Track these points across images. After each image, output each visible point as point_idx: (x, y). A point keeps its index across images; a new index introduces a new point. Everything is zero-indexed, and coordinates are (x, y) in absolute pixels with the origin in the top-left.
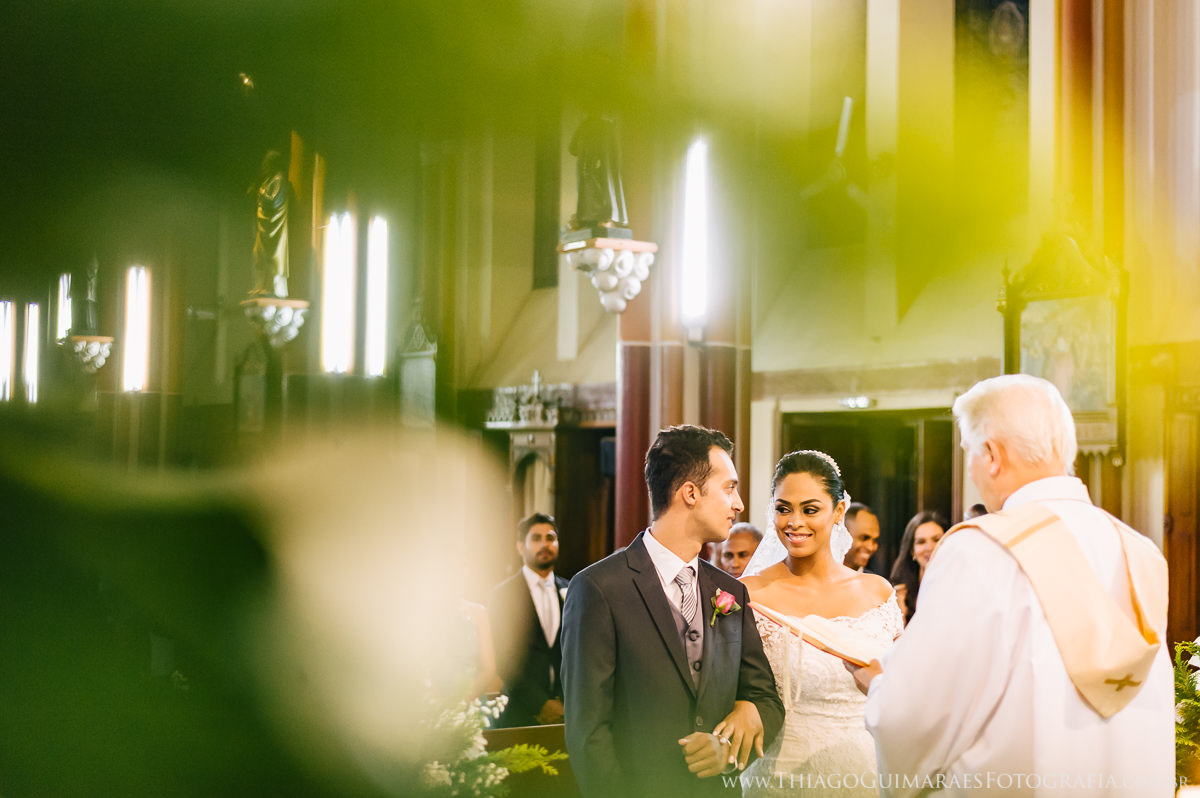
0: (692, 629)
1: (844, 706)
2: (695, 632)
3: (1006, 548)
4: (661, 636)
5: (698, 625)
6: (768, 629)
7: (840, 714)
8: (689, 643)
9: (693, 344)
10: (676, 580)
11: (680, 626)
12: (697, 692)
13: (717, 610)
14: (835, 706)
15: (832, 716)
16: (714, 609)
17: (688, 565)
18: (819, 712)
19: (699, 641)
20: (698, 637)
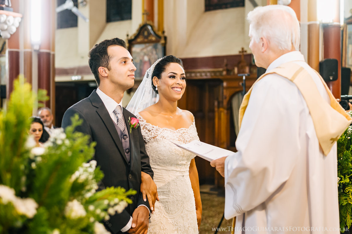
0: (124, 134)
1: (183, 167)
2: (126, 135)
3: (291, 81)
4: (112, 137)
5: (127, 133)
6: (156, 134)
7: (182, 170)
8: (123, 140)
9: (35, 51)
10: (113, 112)
11: (119, 133)
12: (130, 162)
13: (132, 126)
14: (181, 167)
15: (179, 171)
16: (130, 126)
17: (119, 105)
18: (175, 169)
19: (128, 139)
20: (127, 137)
